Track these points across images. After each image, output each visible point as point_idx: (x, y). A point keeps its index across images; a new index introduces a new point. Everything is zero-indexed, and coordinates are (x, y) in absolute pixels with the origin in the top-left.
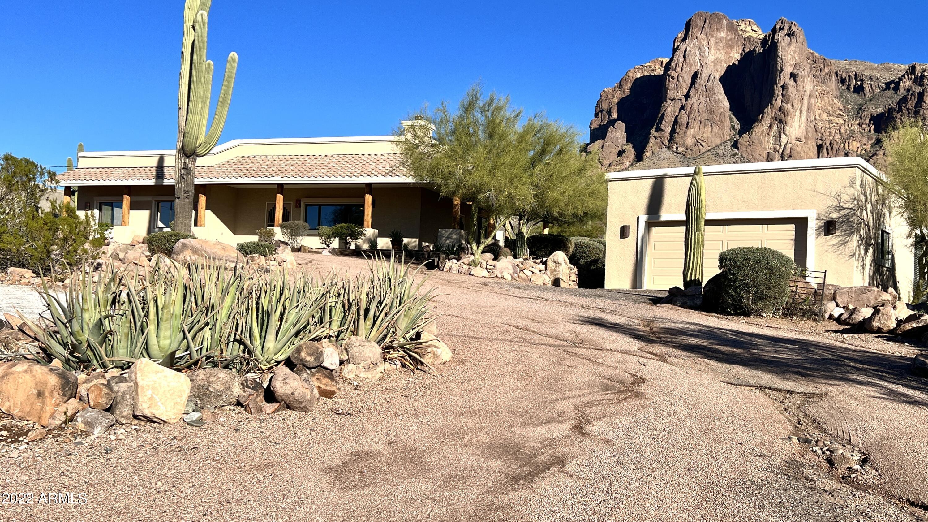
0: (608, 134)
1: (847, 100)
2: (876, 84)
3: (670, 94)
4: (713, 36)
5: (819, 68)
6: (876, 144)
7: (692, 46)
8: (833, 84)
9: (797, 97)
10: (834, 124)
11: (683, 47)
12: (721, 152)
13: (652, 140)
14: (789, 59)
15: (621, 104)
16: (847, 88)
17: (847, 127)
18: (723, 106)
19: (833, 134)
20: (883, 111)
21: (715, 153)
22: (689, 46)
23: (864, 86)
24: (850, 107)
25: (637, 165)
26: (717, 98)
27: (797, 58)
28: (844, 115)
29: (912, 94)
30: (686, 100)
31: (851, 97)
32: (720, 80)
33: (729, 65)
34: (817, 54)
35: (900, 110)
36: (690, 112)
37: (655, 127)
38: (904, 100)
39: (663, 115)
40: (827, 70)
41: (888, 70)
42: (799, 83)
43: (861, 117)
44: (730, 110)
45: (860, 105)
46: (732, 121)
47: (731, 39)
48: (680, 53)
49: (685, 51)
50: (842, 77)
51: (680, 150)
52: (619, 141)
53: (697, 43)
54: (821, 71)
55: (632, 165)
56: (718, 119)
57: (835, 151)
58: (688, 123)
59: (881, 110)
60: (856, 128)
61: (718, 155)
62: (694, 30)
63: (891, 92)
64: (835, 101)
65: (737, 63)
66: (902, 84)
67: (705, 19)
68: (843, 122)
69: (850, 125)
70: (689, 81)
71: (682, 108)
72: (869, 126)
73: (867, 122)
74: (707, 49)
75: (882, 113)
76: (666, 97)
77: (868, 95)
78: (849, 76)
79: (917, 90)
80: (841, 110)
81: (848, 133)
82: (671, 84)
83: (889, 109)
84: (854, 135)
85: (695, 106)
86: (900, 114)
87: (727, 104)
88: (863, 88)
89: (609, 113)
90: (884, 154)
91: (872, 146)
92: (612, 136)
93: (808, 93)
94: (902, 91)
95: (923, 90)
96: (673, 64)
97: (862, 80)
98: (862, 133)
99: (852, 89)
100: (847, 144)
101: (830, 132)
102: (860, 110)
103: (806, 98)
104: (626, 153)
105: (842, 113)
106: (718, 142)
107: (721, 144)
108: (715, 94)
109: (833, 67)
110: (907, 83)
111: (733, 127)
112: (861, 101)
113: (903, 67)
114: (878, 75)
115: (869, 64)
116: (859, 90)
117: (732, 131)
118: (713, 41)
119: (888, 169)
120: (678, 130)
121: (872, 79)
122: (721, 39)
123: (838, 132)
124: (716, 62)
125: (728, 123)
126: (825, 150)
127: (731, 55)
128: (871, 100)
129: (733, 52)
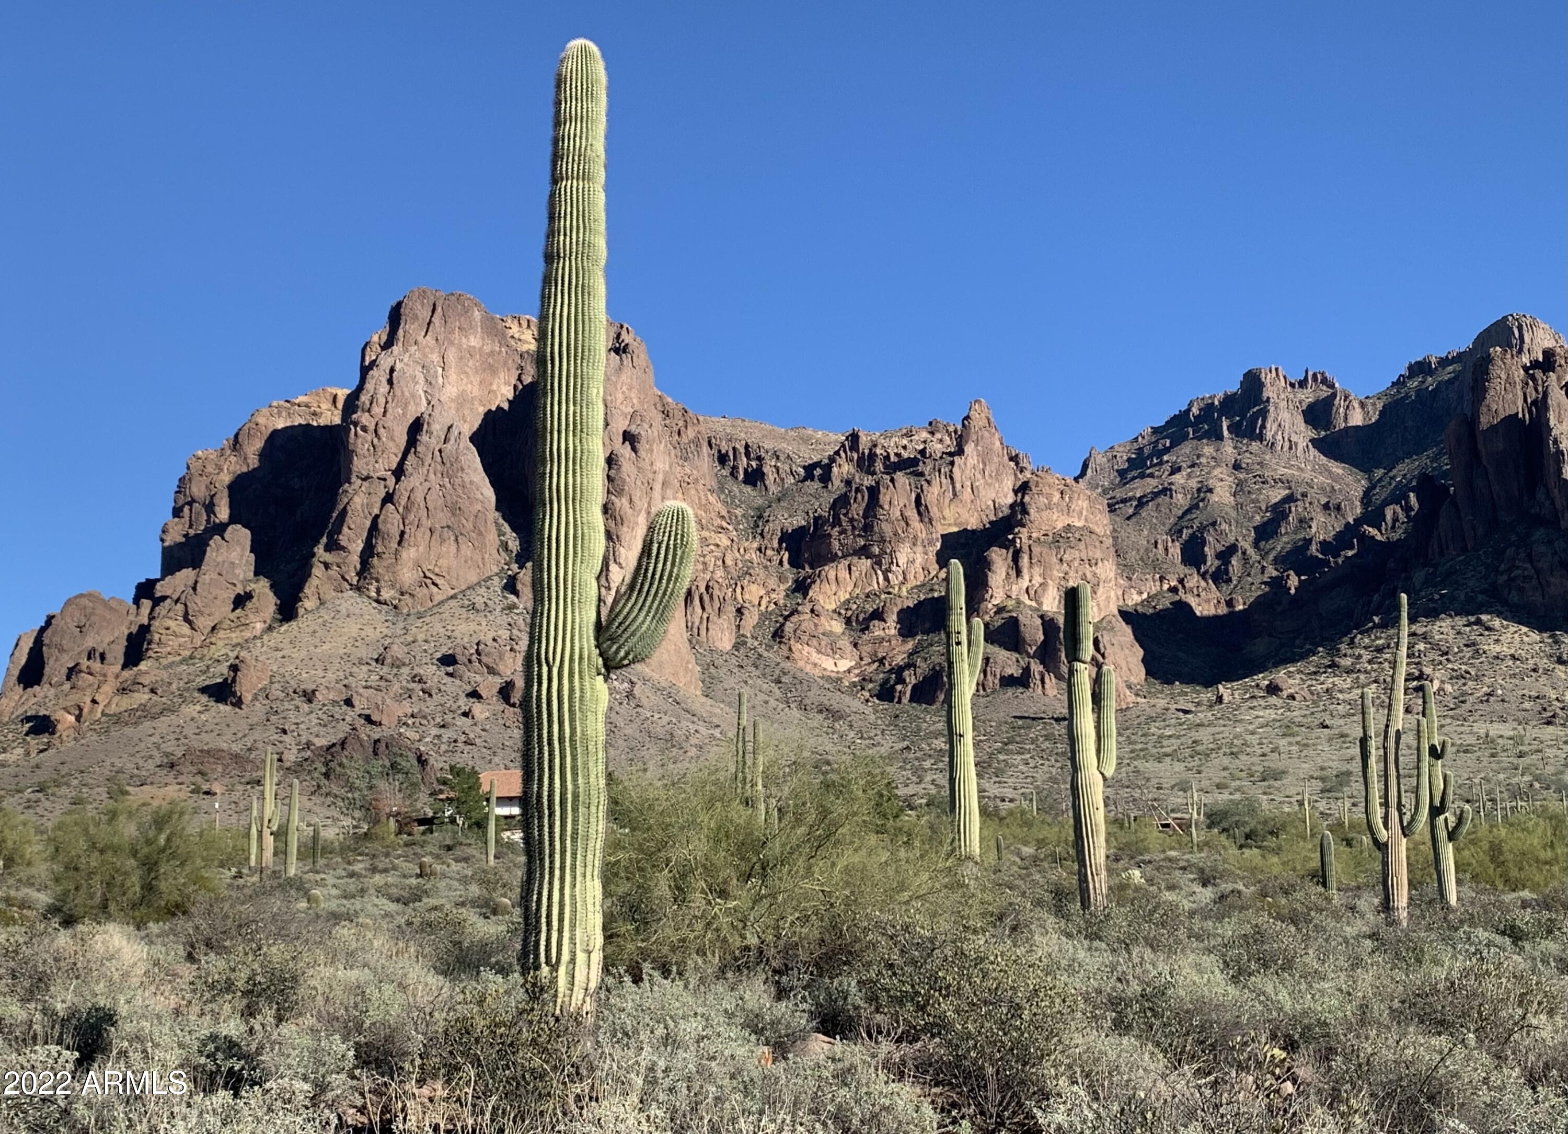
0: (210, 554)
1: (733, 498)
2: (787, 468)
3: (359, 465)
4: (451, 343)
5: (676, 429)
6: (794, 591)
7: (406, 360)
8: (705, 462)
9: (638, 483)
10: (712, 547)
11: (385, 361)
12: (479, 601)
13: (318, 570)
14: (619, 402)
15: (238, 487)
16: (732, 474)
17: (737, 555)
18: (480, 497)
19: (711, 569)
20: (804, 523)
21: (467, 603)
22: (401, 361)
23: (765, 470)
24: (739, 512)
25: (283, 629)
26: (466, 479)
27: (635, 401)
28: (730, 528)
29: (858, 490)
30: (398, 480)
31: (740, 491)
32: (472, 439)
33: (490, 411)
34: (670, 400)
35: (837, 522)
36: (406, 508)
37: (324, 540)
38: (842, 502)
39: (344, 512)
40: (691, 433)
41: (806, 440)
42: (642, 453)
43: (762, 535)
44: (498, 508)
45: (758, 509)
46: (501, 534)
47: (492, 353)
48: (378, 377)
49: (392, 370)
50: (719, 451)
51: (386, 594)
52: (237, 572)
53: (418, 355)
54: (679, 434)
55: (270, 629)
56: (469, 526)
57: (717, 604)
58: (402, 534)
59: (799, 521)
60: (754, 556)
61: (473, 607)
62: (410, 328)
63: (817, 485)
64: (712, 499)
65: (506, 406)
66: (835, 470)
67: (434, 305)
68: (729, 543)
69: (742, 550)
70: (403, 439)
71: (389, 498)
72: (779, 553)
73: (776, 545)
74: (440, 370)
75: (803, 527)
76: (350, 472)
77: (773, 489)
78: (734, 449)
79: (866, 483)
80: (723, 517)
81: (740, 565)
82: (361, 442)
83: (815, 519)
84: (751, 571)
85: (419, 496)
86: (837, 529)
87: (489, 494)
88: (763, 474)
89: (210, 508)
90: (812, 611)
91: (787, 595)
92: (220, 559)
93: (660, 477)
94: (837, 483)
95: (878, 483)
96: (364, 398)
97: (759, 458)
98: (766, 567)
99: (741, 476)
100: (739, 590)
101: (704, 563)
102: (759, 519)
103: (658, 487)
104: (254, 600)
105: (725, 525)
106: (473, 578)
107: (479, 584)
108: (462, 469)
109: (702, 428)
110: (846, 468)
111: (505, 546)
112: (760, 501)
113: (832, 437)
114: (789, 449)
115: (768, 427)
116: (754, 477)
117: (503, 554)
118: (451, 355)
119: (823, 643)
120: (380, 549)
121: (778, 457)
122: (471, 352)
123: (720, 563)
124: (462, 400)
125: (492, 538)
126: (697, 602)
127: (494, 387)
128: (779, 500)
129: (497, 380)
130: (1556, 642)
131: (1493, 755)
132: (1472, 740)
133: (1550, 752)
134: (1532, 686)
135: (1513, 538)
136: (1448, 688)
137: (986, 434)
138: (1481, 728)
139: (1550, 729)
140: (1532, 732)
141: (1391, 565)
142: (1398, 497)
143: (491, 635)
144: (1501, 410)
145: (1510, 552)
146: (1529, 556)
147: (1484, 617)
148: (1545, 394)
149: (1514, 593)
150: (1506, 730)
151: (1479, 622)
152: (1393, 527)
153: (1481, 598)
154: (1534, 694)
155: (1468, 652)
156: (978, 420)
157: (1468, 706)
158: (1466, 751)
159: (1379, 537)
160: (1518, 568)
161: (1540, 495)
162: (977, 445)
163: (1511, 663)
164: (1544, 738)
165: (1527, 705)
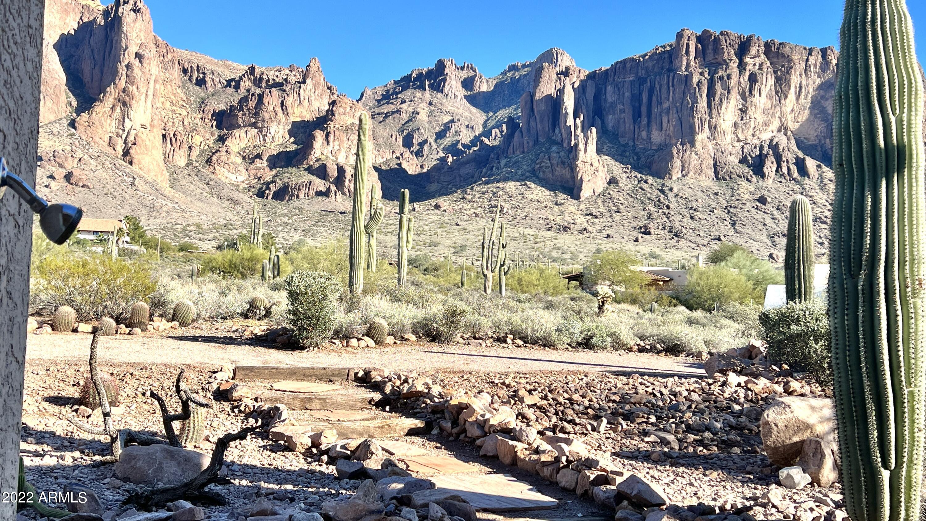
1: (190, 91)
2: (218, 80)
5: (162, 53)
6: (218, 141)
8: (176, 73)
9: (142, 79)
10: (178, 115)
12: (55, 131)
14: (134, 37)
16: (189, 79)
17: (190, 120)
18: (58, 77)
19: (176, 125)
20: (225, 109)
21: (49, 130)
23: (207, 79)
24: (192, 99)
26: (51, 67)
27: (143, 38)
28: (188, 106)
29: (253, 95)
31: (193, 89)
32: (55, 46)
33: (64, 34)
34: (159, 38)
35: (241, 109)
38: (244, 100)
40: (170, 56)
41: (228, 67)
42: (145, 65)
43: (203, 111)
44: (67, 85)
45: (202, 98)
46: (68, 97)
47: (67, 4)
50: (184, 67)
54: (163, 56)
56: (51, 91)
57: (179, 144)
59: (223, 107)
60: (198, 121)
61: (52, 133)
63: (232, 90)
64: (179, 91)
65: (73, 32)
66: (242, 83)
68: (186, 113)
69: (193, 118)
72: (211, 121)
73: (210, 117)
77: (210, 89)
78: (191, 67)
79: (257, 92)
80: (184, 100)
81: (191, 125)
83: (231, 107)
84: (197, 129)
86: (241, 112)
87: (63, 77)
88: (205, 81)
90: (227, 151)
91: (214, 143)
93: (153, 78)
94: (242, 90)
95: (263, 93)
97: (204, 73)
98: (204, 127)
99: (194, 81)
100: (190, 137)
101: (173, 123)
102: (202, 103)
103: (152, 82)
105: (185, 105)
107: (55, 121)
108: (49, 62)
109: (175, 54)
110: (247, 83)
111: (70, 104)
112: (203, 95)
113: (241, 67)
114: (220, 70)
115: (209, 58)
116: (201, 82)
117: (69, 108)
119: (231, 168)
121: (213, 74)
123: (181, 123)
124: (49, 26)
125: (63, 99)
126: (168, 141)
127: (67, 21)
128: (213, 95)
129: (69, 18)
130: (556, 196)
131: (525, 242)
132: (517, 235)
133: (548, 243)
134: (545, 214)
135: (544, 149)
136: (510, 212)
137: (317, 75)
138: (521, 230)
139: (549, 232)
140: (542, 233)
141: (492, 155)
142: (498, 126)
143: (61, 148)
144: (545, 92)
145: (542, 155)
146: (549, 157)
147: (528, 183)
148: (564, 86)
149: (541, 173)
150: (531, 231)
151: (526, 184)
152: (495, 139)
153: (527, 174)
154: (544, 217)
155: (520, 197)
156: (314, 67)
157: (517, 220)
158: (514, 240)
159: (488, 143)
160: (544, 162)
161: (557, 131)
162: (312, 80)
163: (536, 203)
164: (546, 236)
165: (541, 222)
